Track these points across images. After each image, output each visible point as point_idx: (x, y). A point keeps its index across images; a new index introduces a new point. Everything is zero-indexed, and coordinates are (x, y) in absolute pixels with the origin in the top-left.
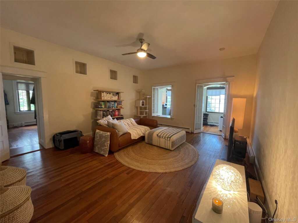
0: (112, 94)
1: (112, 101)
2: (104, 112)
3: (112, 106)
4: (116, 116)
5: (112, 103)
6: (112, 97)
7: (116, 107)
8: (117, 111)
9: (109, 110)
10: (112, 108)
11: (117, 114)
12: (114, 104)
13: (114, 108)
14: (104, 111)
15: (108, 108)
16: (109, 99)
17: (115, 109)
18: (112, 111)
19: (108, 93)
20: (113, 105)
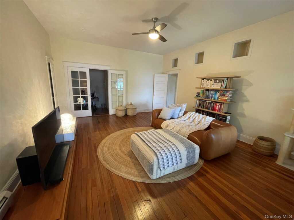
0: (213, 80)
1: (212, 90)
2: (201, 102)
3: (211, 96)
4: (215, 110)
5: (211, 92)
6: (213, 85)
7: (216, 99)
8: (218, 104)
9: (206, 100)
10: (211, 99)
11: (217, 108)
12: (215, 95)
13: (213, 99)
14: (201, 100)
15: (206, 98)
16: (209, 86)
17: (214, 101)
18: (211, 103)
19: (208, 80)
20: (212, 94)
